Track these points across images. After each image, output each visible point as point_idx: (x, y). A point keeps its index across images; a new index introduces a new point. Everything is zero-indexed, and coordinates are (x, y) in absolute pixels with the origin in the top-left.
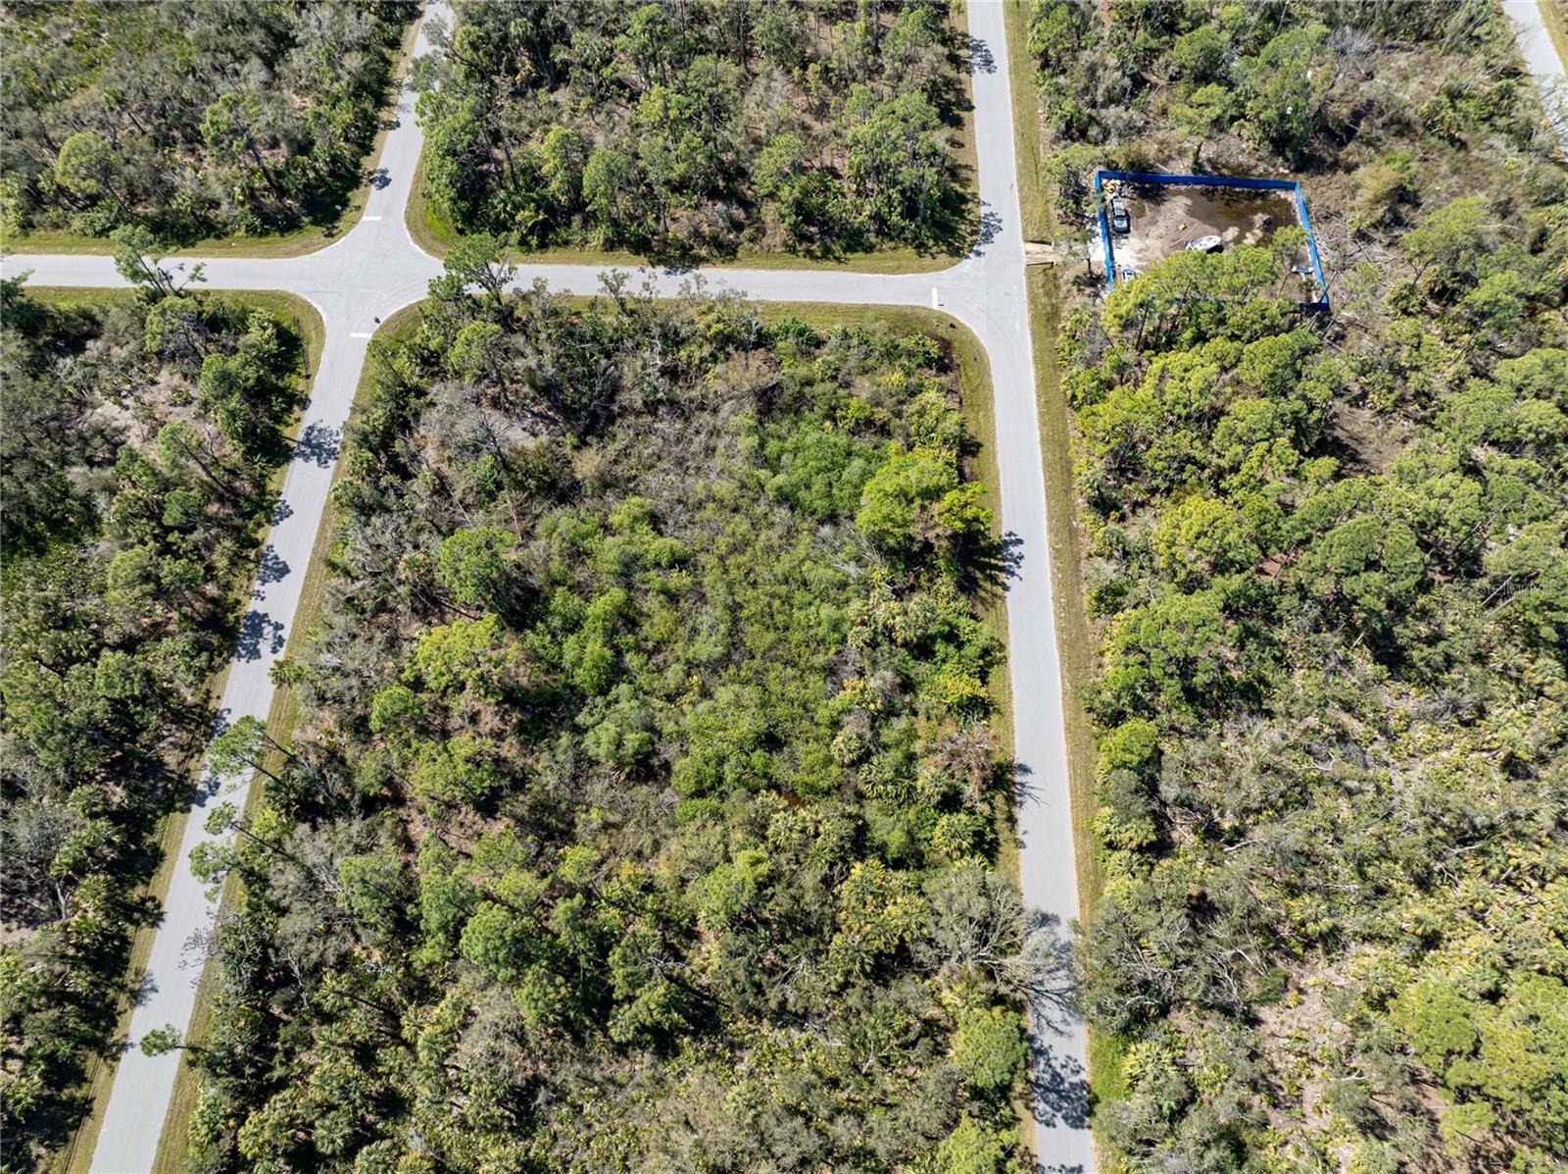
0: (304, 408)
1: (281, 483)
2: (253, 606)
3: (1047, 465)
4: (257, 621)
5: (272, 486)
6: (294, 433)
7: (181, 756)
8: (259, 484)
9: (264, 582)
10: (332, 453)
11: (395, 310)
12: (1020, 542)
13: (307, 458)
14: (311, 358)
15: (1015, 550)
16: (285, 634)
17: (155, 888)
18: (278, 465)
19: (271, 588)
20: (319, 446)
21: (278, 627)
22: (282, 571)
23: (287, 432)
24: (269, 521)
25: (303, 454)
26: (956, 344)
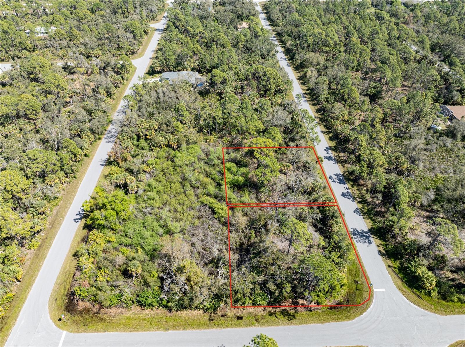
0: (379, 251)
1: (366, 222)
2: (347, 186)
3: (48, 248)
4: (341, 182)
5: (369, 220)
6: (375, 241)
7: (340, 155)
8: (374, 221)
9: (347, 192)
10: (354, 234)
11: (371, 307)
12: (74, 220)
13: (362, 231)
14: (395, 276)
15: (78, 217)
16: (330, 181)
17: (327, 136)
18: (372, 228)
19: (345, 191)
20: (361, 236)
21: (334, 181)
22: (343, 195)
23: (379, 242)
24: (361, 209)
25: (366, 233)
26: (63, 308)
